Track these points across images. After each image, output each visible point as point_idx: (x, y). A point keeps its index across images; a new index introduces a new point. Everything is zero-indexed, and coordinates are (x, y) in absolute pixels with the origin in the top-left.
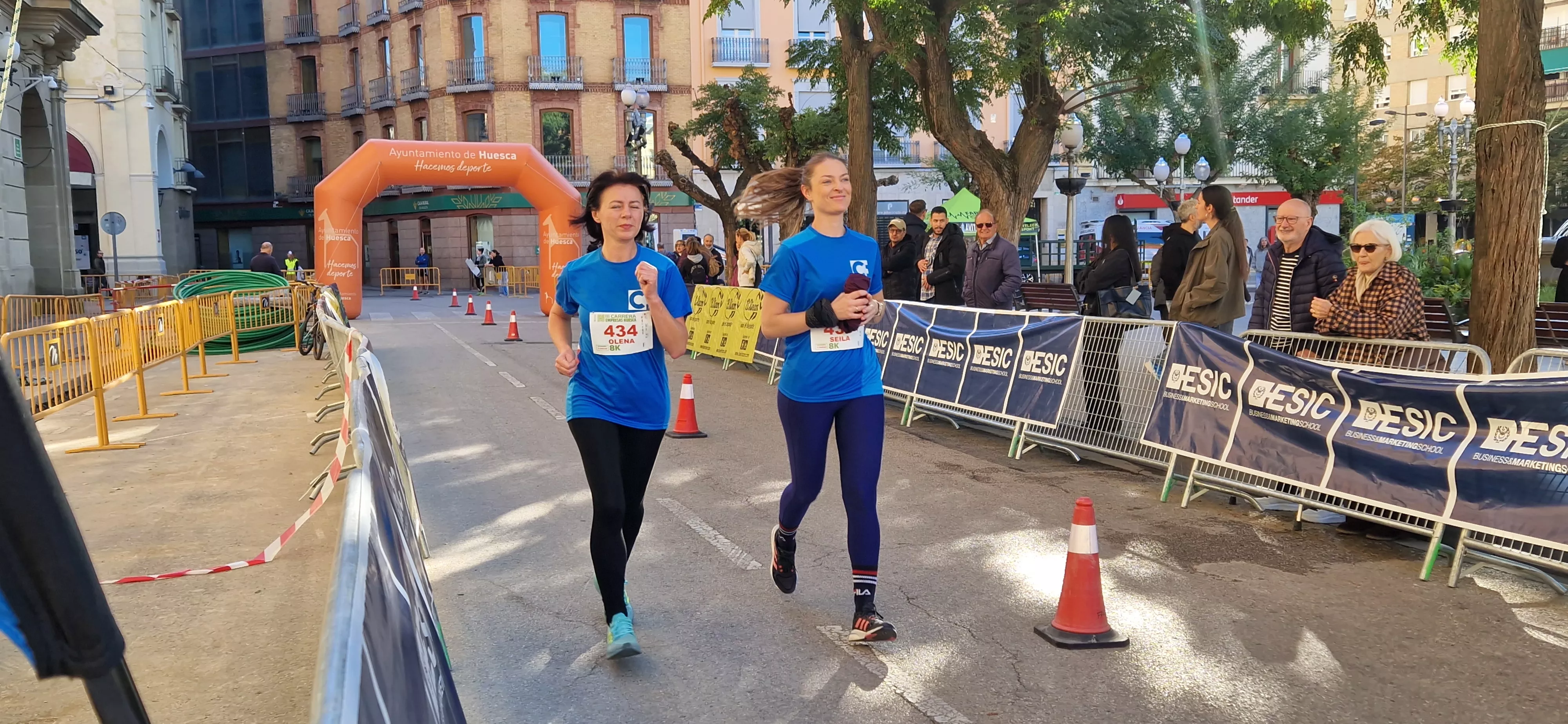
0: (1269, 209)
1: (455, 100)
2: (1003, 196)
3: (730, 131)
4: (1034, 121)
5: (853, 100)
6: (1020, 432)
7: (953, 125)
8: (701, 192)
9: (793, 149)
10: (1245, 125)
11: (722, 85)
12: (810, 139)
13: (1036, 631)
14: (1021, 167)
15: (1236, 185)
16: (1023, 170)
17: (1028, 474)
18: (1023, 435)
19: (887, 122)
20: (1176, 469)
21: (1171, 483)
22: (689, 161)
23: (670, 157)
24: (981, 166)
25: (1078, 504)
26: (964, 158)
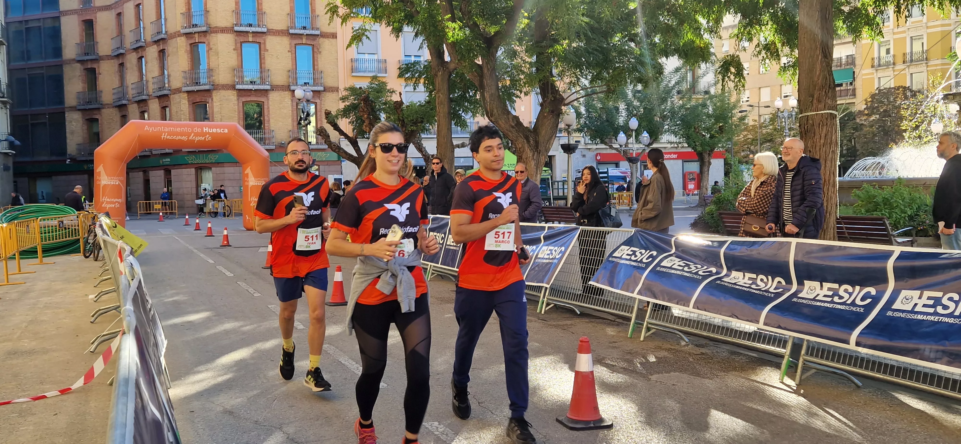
0: (684, 162)
1: (188, 96)
2: (530, 154)
3: (363, 116)
4: (547, 110)
5: (439, 96)
6: (544, 297)
7: (500, 112)
8: (346, 152)
9: (403, 126)
10: (669, 112)
11: (358, 87)
12: (413, 120)
13: (557, 420)
14: (540, 138)
15: (665, 148)
16: (541, 139)
17: (549, 323)
18: (546, 299)
19: (459, 110)
20: (637, 318)
21: (634, 326)
22: (338, 133)
23: (326, 131)
24: (517, 137)
25: (581, 341)
26: (507, 132)
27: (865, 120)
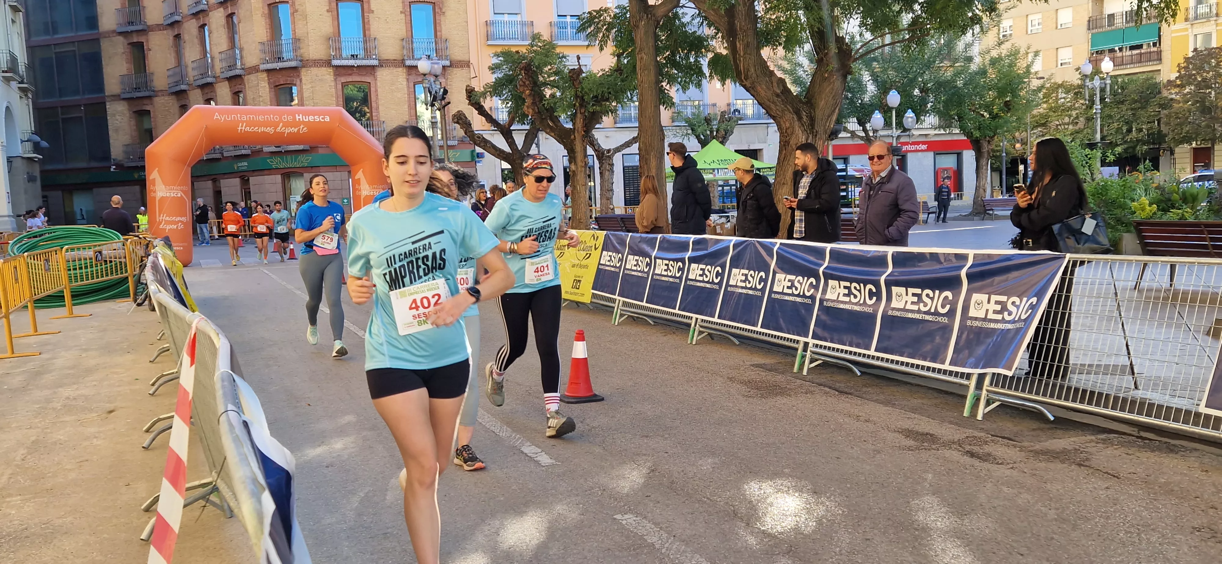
0: (937, 154)
1: (268, 76)
3: (523, 92)
7: (759, 72)
8: (494, 147)
9: (581, 106)
14: (817, 111)
16: (819, 114)
18: (984, 392)
22: (483, 118)
23: (466, 118)
24: (782, 111)
26: (768, 103)
27: (1177, 94)
